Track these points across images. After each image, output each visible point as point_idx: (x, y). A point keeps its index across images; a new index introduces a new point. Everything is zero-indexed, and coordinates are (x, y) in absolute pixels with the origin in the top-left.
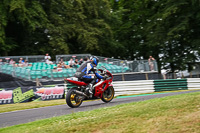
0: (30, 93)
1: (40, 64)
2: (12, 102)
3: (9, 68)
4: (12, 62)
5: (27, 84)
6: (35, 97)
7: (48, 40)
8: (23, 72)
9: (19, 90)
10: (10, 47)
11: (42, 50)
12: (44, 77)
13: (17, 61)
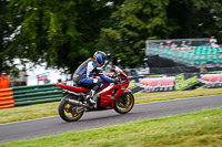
0: (194, 80)
1: (204, 48)
2: (174, 89)
3: (170, 53)
4: (174, 46)
5: (191, 71)
6: (200, 85)
7: (214, 21)
8: (185, 56)
9: (181, 76)
10: (172, 29)
11: (207, 32)
12: (209, 63)
13: (179, 45)
